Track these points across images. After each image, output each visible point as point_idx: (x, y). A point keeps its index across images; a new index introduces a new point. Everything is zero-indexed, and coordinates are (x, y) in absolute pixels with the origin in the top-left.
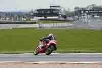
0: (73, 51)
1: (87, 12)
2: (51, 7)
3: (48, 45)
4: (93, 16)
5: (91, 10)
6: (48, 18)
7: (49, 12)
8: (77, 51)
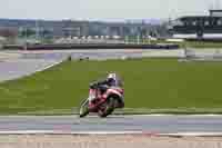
2: (211, 11)
3: (105, 96)
6: (206, 36)
7: (207, 23)
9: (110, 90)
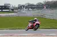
0: (18, 28)
1: (25, 7)
4: (29, 9)
5: (27, 6)
7: (4, 7)
8: (20, 28)
9: (36, 23)
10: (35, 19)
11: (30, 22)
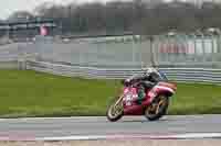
10: (150, 70)
11: (127, 84)
